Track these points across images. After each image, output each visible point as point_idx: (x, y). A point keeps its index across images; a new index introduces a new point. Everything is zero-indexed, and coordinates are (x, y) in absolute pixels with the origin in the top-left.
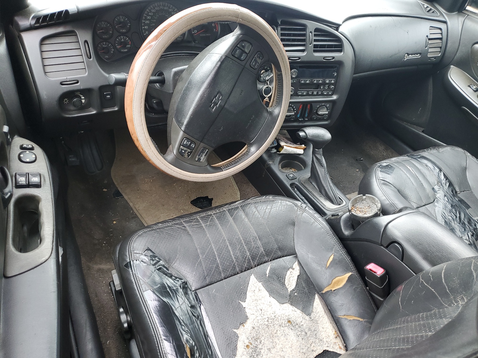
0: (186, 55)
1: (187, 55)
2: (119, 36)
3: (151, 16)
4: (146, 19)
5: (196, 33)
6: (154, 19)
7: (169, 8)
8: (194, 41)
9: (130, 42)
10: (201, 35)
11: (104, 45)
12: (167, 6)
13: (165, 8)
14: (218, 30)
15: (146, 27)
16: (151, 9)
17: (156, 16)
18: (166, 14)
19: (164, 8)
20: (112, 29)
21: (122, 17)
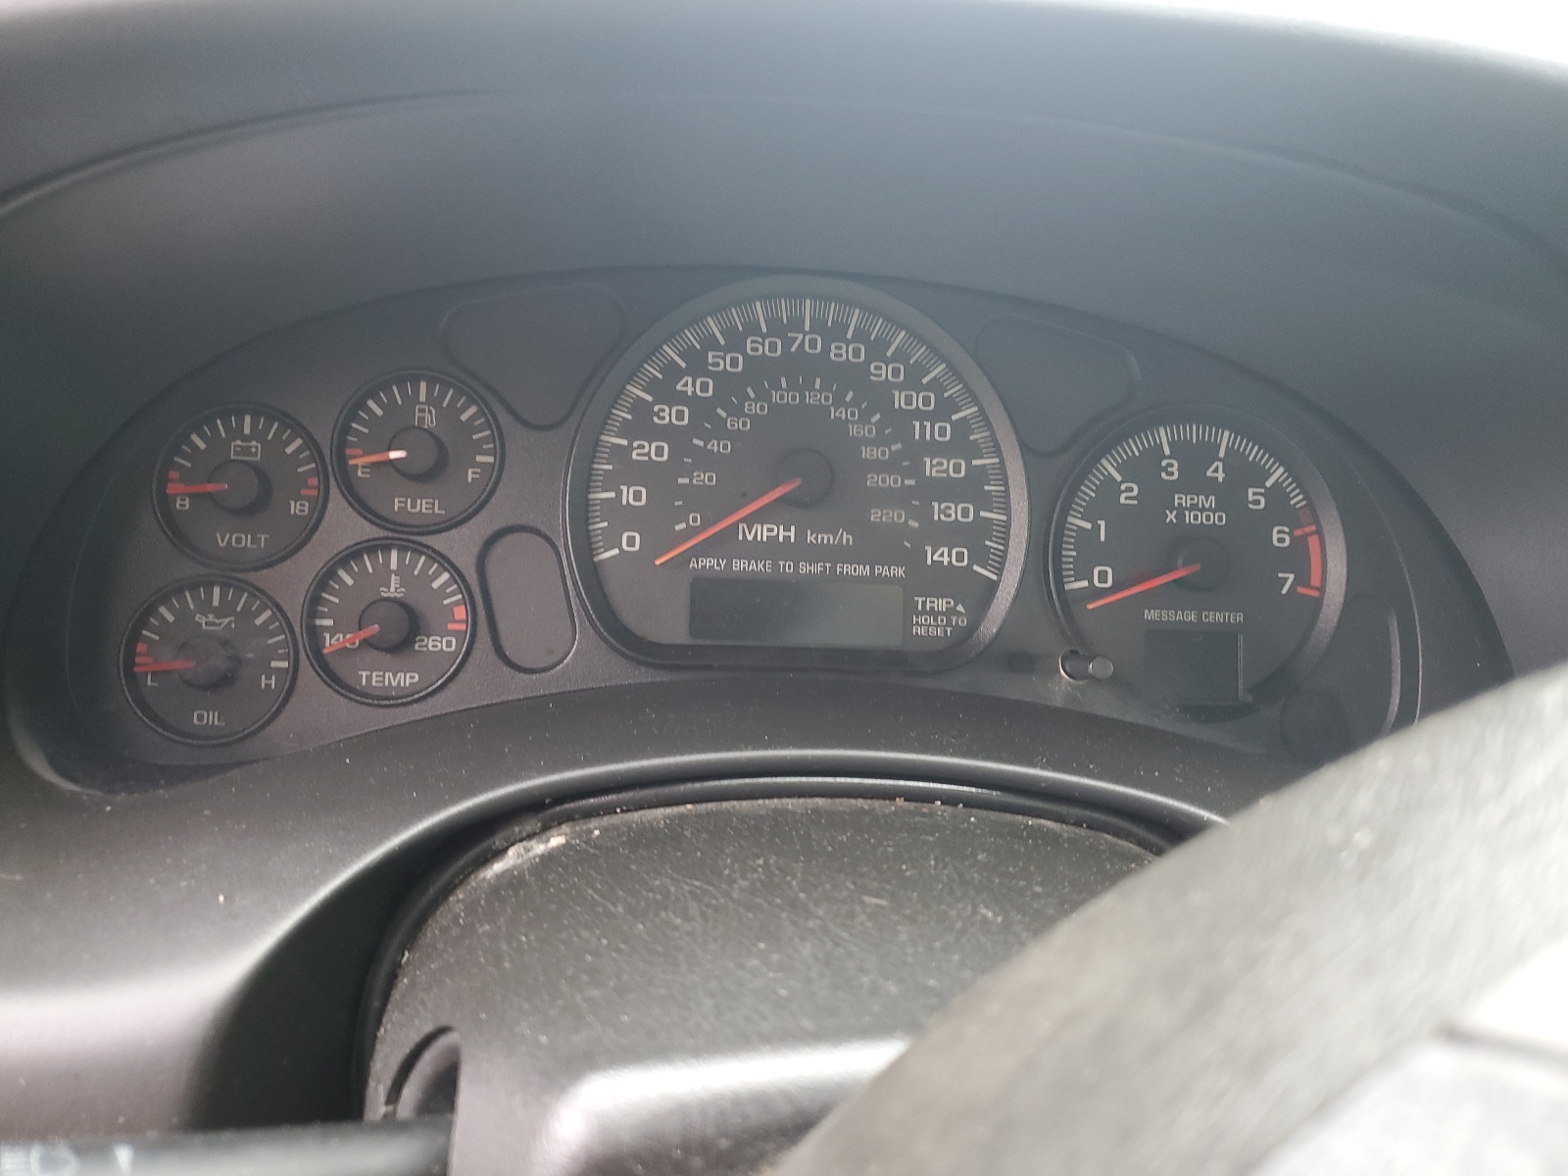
0: (950, 800)
1: (970, 803)
2: (372, 548)
3: (692, 401)
4: (642, 426)
5: (1104, 593)
6: (720, 431)
7: (877, 350)
8: (1078, 654)
9: (460, 613)
10: (1150, 615)
11: (206, 607)
12: (861, 335)
13: (842, 353)
14: (1322, 589)
15: (627, 495)
16: (710, 343)
17: (737, 412)
18: (839, 402)
19: (826, 350)
20: (313, 481)
21: (429, 393)
